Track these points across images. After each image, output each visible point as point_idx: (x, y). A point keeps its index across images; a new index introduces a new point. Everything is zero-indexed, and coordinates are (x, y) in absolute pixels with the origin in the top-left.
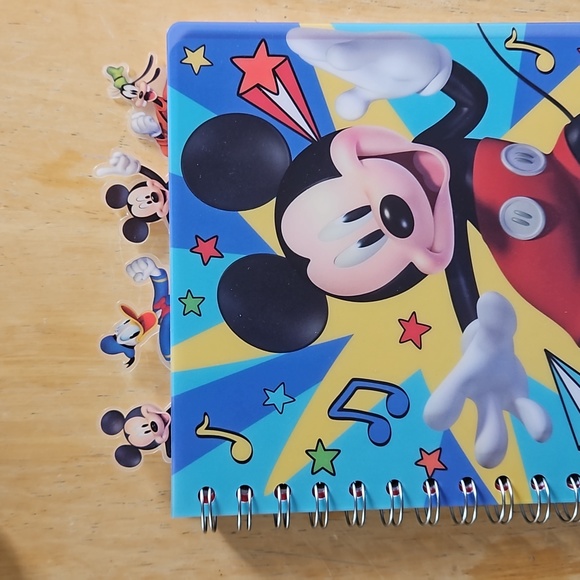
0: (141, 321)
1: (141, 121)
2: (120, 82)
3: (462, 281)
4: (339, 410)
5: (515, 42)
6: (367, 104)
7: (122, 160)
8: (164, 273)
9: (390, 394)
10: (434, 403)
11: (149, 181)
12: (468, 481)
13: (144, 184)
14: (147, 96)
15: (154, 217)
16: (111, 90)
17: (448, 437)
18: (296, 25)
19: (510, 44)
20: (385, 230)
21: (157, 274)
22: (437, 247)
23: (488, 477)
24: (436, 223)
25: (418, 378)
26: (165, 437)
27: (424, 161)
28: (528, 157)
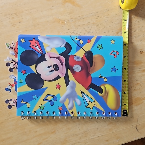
0: (12, 85)
1: (12, 52)
2: (8, 46)
3: (67, 78)
4: (45, 99)
5: (77, 39)
6: (51, 49)
7: (9, 58)
8: (15, 77)
9: (54, 97)
10: (61, 99)
11: (13, 62)
12: (66, 112)
13: (12, 62)
14: (12, 48)
15: (14, 68)
16: (7, 47)
17: (63, 105)
18: (40, 35)
19: (76, 39)
20: (54, 70)
21: (14, 77)
22: (63, 73)
23: (70, 112)
24: (63, 69)
25: (59, 95)
26: (16, 104)
27: (61, 58)
28: (78, 58)
